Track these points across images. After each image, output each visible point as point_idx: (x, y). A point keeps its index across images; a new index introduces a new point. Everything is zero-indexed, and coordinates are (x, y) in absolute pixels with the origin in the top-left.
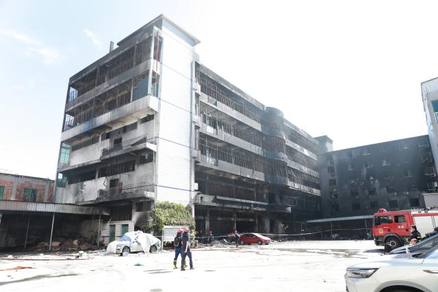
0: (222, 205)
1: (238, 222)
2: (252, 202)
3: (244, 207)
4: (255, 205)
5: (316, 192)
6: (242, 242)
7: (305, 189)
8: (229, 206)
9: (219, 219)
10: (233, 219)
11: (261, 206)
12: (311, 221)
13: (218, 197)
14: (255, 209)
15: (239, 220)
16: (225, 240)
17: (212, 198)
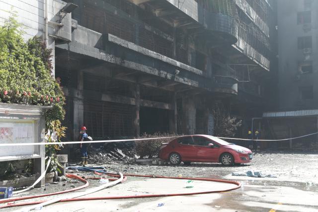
0: (118, 61)
1: (143, 110)
2: (178, 64)
3: (163, 74)
4: (183, 72)
5: (264, 62)
6: (174, 159)
7: (252, 53)
8: (133, 65)
9: (106, 98)
10: (133, 103)
11: (191, 75)
12: (273, 115)
13: (112, 38)
14: (181, 80)
15: (146, 105)
16: (120, 152)
17: (96, 36)
